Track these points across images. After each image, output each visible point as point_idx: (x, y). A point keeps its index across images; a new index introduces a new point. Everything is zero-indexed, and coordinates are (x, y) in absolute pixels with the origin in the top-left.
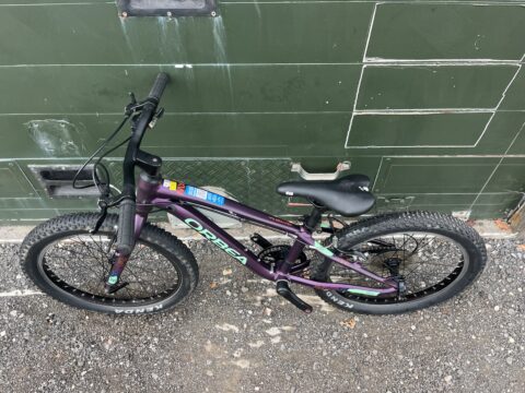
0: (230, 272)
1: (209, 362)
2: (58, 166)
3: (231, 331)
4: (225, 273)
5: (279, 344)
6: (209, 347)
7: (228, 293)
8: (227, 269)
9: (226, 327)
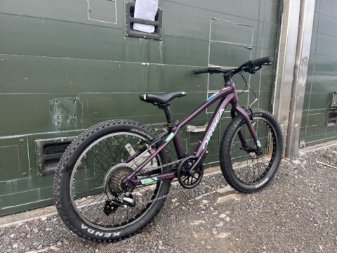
0: (176, 199)
1: (203, 242)
2: (59, 138)
3: (201, 223)
4: (173, 201)
5: (231, 221)
6: (196, 236)
7: (183, 207)
8: (174, 198)
9: (197, 223)
